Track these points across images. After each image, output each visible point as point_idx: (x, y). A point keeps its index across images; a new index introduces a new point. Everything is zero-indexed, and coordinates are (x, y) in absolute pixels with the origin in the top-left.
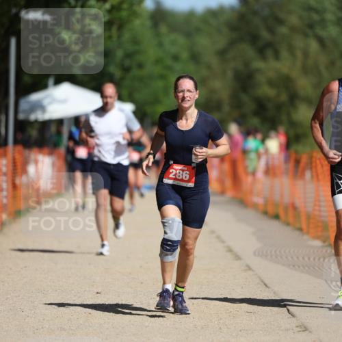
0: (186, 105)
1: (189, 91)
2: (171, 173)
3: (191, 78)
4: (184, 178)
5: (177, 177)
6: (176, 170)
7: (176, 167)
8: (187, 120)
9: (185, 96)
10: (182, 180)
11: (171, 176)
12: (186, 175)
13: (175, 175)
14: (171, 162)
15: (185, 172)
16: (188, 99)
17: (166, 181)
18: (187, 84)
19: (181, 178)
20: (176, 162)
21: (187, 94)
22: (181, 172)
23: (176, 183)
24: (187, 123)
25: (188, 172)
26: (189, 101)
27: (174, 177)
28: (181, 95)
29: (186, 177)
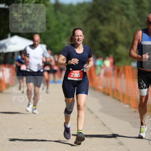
1: (81, 36)
2: (72, 75)
3: (81, 30)
5: (75, 77)
6: (74, 73)
7: (74, 72)
8: (80, 49)
9: (80, 38)
11: (72, 76)
13: (74, 76)
15: (78, 74)
16: (80, 40)
17: (69, 78)
18: (79, 33)
19: (76, 77)
22: (77, 74)
23: (74, 79)
24: (80, 50)
25: (80, 74)
26: (81, 40)
27: (73, 76)
28: (77, 38)
29: (79, 76)
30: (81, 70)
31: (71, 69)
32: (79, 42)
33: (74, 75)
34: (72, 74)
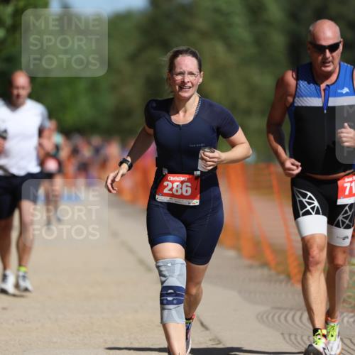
0: (185, 94)
1: (191, 73)
2: (166, 187)
3: (194, 55)
4: (185, 194)
5: (175, 193)
6: (173, 182)
7: (171, 178)
8: (185, 112)
9: (186, 81)
10: (182, 196)
11: (166, 191)
12: (187, 190)
13: (171, 190)
14: (165, 171)
15: (185, 184)
16: (189, 85)
17: (160, 198)
18: (188, 63)
19: (179, 193)
20: (173, 172)
21: (188, 78)
22: (180, 185)
23: (173, 201)
25: (189, 184)
26: (190, 87)
27: (171, 192)
28: (179, 78)
29: (187, 191)
30: (193, 174)
32: (186, 92)
33: (173, 188)
34: (168, 185)
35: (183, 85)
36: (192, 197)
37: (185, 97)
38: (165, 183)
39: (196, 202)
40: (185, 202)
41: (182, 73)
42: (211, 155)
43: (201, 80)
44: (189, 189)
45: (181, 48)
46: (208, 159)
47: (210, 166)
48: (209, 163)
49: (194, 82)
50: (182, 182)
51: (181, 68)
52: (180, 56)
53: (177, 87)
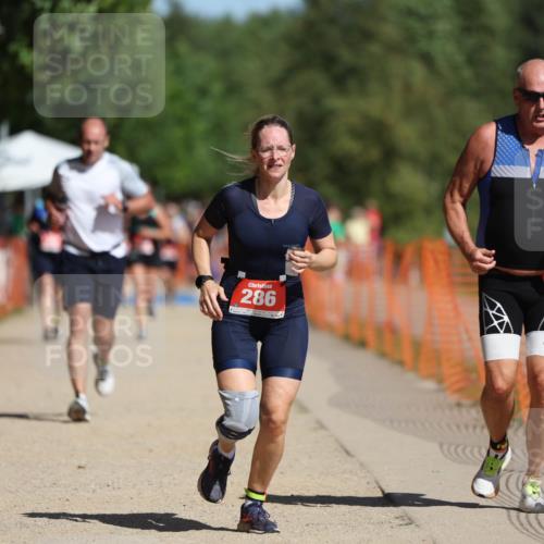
0: (275, 173)
1: (281, 148)
2: (244, 295)
3: (283, 124)
4: (267, 304)
5: (255, 302)
7: (252, 284)
9: (276, 157)
10: (264, 307)
11: (244, 300)
12: (271, 299)
13: (251, 299)
15: (269, 293)
16: (280, 162)
17: (234, 310)
18: (276, 136)
19: (261, 303)
20: (250, 277)
21: (278, 154)
22: (263, 293)
24: (275, 206)
25: (274, 293)
27: (250, 302)
28: (266, 155)
29: (270, 301)
30: (278, 279)
31: (242, 274)
32: (275, 171)
33: (253, 296)
34: (247, 293)
35: (272, 163)
36: (276, 308)
37: (275, 178)
38: (244, 291)
39: (280, 314)
40: (267, 314)
41: (270, 149)
42: (302, 253)
43: (293, 155)
44: (274, 299)
45: (265, 117)
46: (298, 259)
47: (301, 268)
48: (300, 264)
49: (286, 159)
50: (265, 290)
51: (268, 143)
52: (266, 127)
53: (265, 167)
